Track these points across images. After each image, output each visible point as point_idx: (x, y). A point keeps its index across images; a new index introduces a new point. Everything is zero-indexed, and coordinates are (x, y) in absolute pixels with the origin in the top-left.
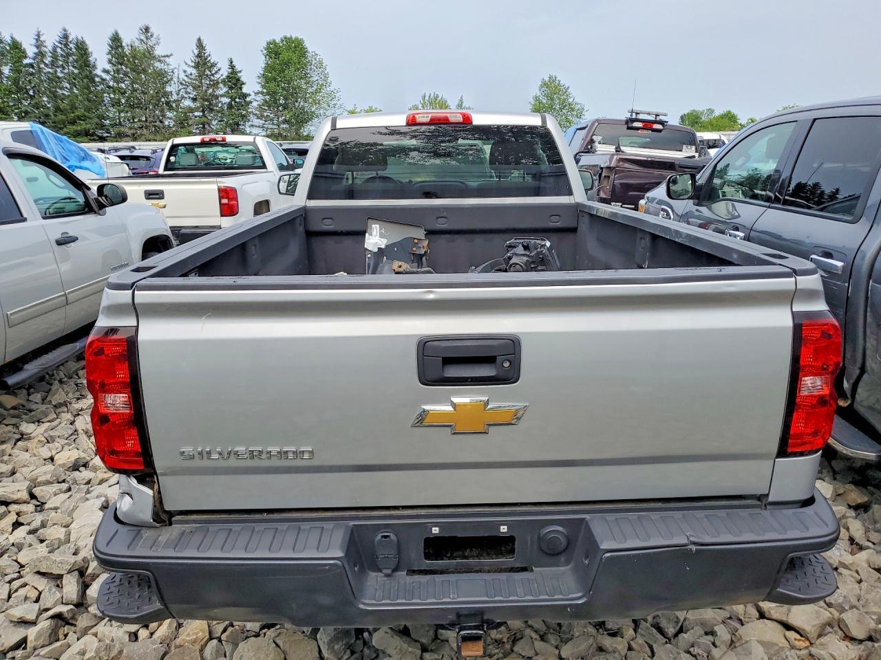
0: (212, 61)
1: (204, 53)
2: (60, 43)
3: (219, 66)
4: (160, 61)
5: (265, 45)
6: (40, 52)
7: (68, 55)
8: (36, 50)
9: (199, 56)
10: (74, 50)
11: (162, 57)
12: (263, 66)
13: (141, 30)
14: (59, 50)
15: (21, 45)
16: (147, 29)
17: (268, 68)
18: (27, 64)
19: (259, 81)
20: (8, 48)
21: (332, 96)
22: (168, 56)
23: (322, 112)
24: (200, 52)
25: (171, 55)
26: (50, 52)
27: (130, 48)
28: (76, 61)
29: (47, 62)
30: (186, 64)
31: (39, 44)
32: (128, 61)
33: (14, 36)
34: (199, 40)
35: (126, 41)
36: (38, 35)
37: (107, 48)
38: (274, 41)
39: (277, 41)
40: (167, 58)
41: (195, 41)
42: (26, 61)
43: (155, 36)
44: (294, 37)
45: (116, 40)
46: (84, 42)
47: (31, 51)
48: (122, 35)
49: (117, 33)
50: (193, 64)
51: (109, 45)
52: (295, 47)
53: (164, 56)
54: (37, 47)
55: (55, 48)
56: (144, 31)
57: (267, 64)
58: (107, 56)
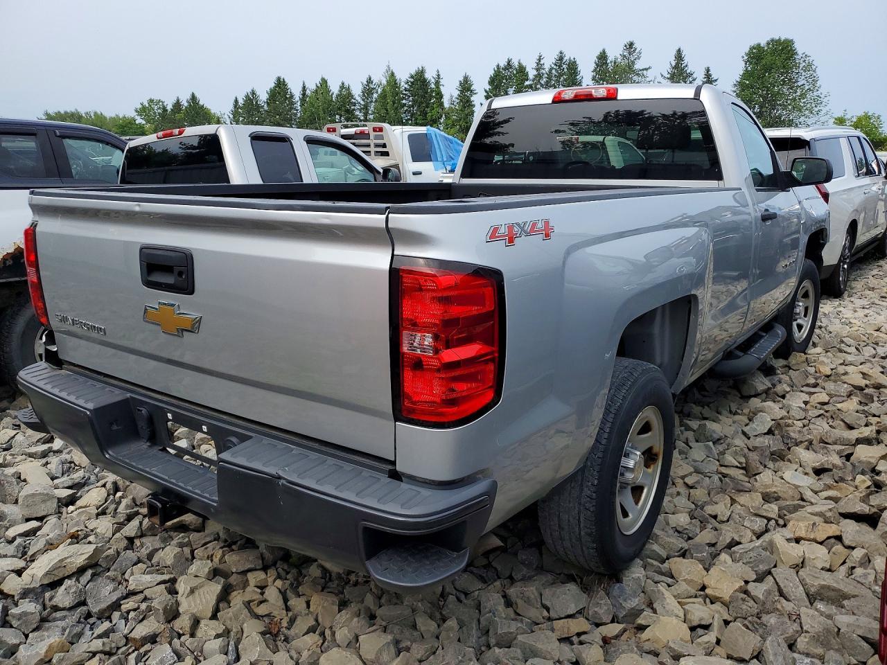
0: (688, 71)
1: (681, 64)
2: (555, 65)
3: (694, 76)
4: (638, 74)
5: (747, 50)
6: (539, 74)
7: (561, 75)
8: (535, 73)
9: (676, 67)
10: (566, 70)
11: (641, 70)
12: (741, 73)
13: (626, 46)
14: (554, 71)
15: (525, 69)
16: (631, 44)
17: (747, 75)
18: (527, 85)
19: (734, 89)
20: (515, 72)
21: (818, 101)
22: (646, 69)
23: (802, 119)
24: (677, 64)
25: (649, 68)
26: (547, 74)
27: (613, 64)
28: (565, 80)
29: (543, 82)
30: (662, 75)
31: (539, 66)
32: (610, 76)
33: (521, 61)
34: (679, 50)
35: (611, 58)
36: (540, 60)
37: (593, 66)
38: (759, 45)
39: (762, 45)
40: (645, 72)
41: (674, 52)
42: (527, 83)
43: (637, 51)
44: (783, 39)
45: (603, 57)
46: (575, 62)
47: (532, 73)
48: (608, 53)
49: (604, 52)
50: (669, 76)
51: (596, 63)
52: (782, 49)
53: (643, 70)
54: (537, 70)
55: (551, 69)
56: (628, 47)
57: (746, 70)
58: (593, 73)
